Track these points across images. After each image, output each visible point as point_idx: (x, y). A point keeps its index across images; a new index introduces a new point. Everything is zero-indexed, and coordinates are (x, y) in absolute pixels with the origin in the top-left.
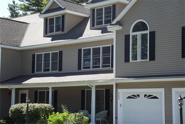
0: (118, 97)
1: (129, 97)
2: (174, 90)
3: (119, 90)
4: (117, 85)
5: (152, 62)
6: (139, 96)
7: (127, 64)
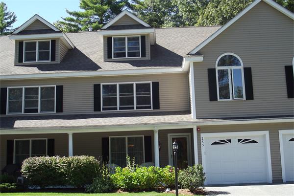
0: (202, 144)
1: (215, 143)
2: (281, 132)
3: (202, 135)
4: (198, 128)
5: (250, 102)
6: (230, 142)
7: (214, 103)
